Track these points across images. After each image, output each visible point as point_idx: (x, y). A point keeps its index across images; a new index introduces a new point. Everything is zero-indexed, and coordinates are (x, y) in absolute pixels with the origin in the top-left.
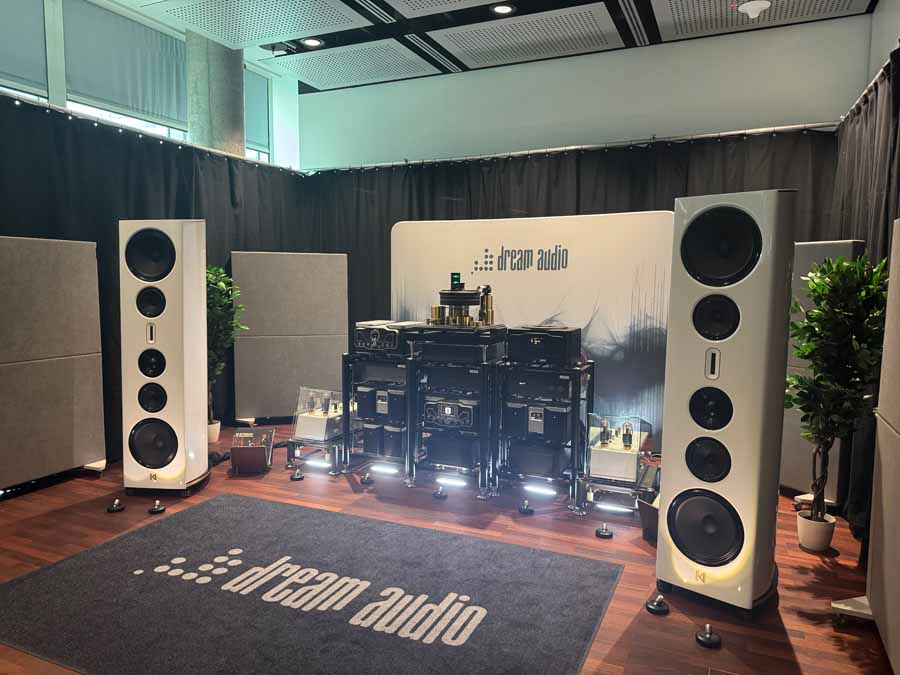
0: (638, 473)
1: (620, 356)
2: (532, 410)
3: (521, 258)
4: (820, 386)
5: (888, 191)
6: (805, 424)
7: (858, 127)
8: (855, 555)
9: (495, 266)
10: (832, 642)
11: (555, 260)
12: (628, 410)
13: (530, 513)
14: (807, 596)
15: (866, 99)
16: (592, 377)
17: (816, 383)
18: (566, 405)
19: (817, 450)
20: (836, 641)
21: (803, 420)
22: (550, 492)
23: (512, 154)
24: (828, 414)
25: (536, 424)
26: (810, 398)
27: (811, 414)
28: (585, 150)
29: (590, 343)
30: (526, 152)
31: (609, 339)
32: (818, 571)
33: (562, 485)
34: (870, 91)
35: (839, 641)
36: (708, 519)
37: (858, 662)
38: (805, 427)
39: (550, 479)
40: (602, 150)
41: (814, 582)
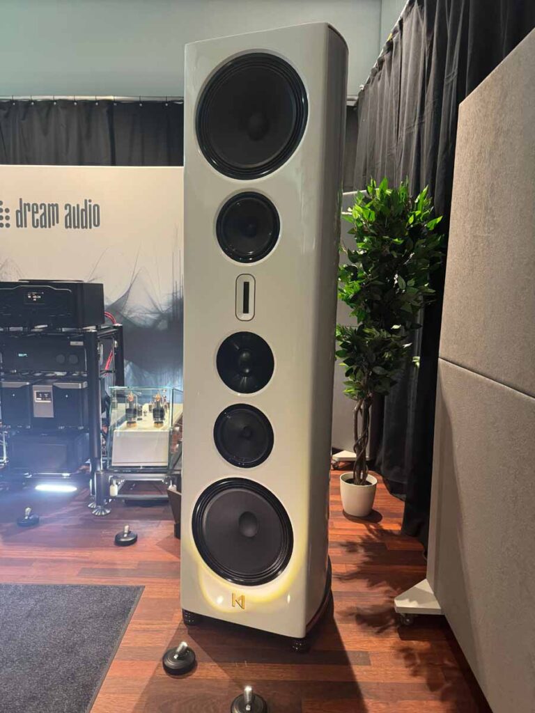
0: (170, 455)
1: (163, 325)
2: (37, 389)
3: (44, 214)
4: (364, 335)
5: (421, 124)
6: (350, 379)
7: (379, 84)
8: (397, 515)
9: (12, 222)
10: (402, 661)
11: (85, 217)
12: (174, 382)
13: (35, 523)
14: (360, 586)
15: (390, 46)
16: (121, 344)
17: (360, 332)
18: (80, 379)
19: (359, 408)
20: (406, 658)
21: (347, 375)
22: (68, 489)
23: (34, 98)
24: (370, 368)
25: (43, 407)
26: (355, 350)
27: (354, 367)
28: (118, 102)
29: (130, 312)
30: (51, 98)
31: (150, 307)
32: (367, 544)
33: (82, 478)
34: (395, 32)
35: (408, 654)
36: (246, 517)
37: (439, 692)
38: (349, 383)
39: (66, 475)
40: (136, 103)
41: (365, 563)
